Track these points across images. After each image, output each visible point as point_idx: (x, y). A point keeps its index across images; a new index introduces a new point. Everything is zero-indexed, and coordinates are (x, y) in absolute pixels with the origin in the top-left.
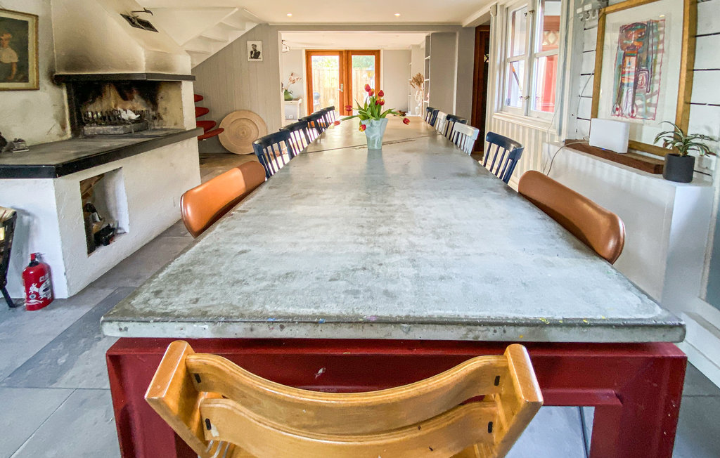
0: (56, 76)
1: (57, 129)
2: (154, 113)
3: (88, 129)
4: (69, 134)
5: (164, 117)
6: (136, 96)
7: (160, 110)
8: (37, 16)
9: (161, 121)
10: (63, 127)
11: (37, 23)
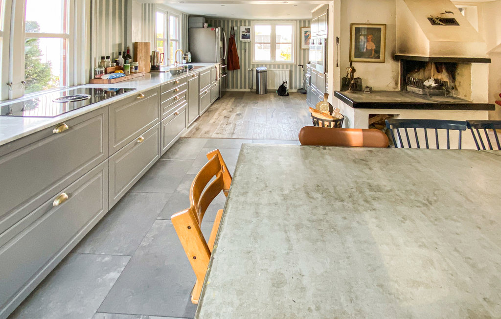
0: (396, 56)
1: (392, 85)
2: (452, 84)
3: (409, 88)
4: (399, 89)
5: (458, 88)
6: (444, 71)
7: (457, 84)
8: (385, 25)
9: (456, 91)
10: (397, 84)
11: (386, 28)
